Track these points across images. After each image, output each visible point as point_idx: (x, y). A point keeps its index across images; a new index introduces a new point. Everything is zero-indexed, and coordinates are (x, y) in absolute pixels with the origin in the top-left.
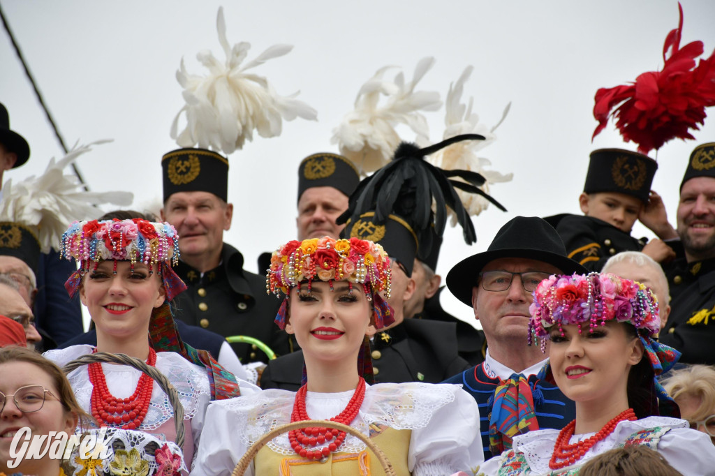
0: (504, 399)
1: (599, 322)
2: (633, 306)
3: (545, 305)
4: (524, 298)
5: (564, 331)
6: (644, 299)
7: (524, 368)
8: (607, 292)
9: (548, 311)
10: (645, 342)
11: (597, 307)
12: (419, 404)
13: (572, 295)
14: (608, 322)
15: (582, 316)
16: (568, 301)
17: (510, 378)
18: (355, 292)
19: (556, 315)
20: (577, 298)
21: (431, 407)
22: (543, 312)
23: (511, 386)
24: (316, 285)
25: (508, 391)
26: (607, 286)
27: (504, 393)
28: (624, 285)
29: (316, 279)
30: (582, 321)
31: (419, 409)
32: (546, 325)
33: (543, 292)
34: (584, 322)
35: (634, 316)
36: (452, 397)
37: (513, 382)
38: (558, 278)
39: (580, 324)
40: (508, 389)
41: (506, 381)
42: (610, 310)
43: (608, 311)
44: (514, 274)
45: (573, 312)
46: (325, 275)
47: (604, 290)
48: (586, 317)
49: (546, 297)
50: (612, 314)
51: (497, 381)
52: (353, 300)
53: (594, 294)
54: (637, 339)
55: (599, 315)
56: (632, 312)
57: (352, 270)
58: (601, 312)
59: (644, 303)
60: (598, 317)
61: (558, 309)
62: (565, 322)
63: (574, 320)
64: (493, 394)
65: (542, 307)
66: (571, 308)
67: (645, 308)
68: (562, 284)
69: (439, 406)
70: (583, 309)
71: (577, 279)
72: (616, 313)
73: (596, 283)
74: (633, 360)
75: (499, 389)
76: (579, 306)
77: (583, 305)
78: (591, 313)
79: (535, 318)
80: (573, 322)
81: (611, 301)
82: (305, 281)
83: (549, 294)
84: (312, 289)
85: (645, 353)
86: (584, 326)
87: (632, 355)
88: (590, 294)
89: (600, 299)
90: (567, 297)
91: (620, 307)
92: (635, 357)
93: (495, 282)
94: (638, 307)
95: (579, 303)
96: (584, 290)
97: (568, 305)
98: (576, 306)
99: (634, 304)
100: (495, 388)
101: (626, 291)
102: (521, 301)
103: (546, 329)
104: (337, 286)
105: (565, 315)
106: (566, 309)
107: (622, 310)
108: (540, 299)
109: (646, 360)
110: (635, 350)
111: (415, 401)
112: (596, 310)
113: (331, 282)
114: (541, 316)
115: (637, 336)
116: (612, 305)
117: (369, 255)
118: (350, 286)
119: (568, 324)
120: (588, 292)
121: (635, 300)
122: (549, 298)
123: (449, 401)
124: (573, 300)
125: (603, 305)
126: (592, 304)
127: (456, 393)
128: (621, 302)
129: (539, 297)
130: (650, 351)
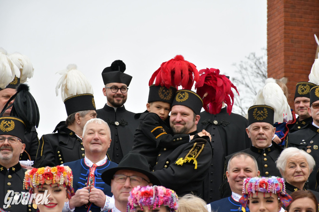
4: (130, 186)
6: (174, 197)
8: (161, 194)
11: (157, 200)
13: (147, 195)
15: (150, 203)
18: (60, 187)
19: (140, 202)
20: (149, 195)
22: (135, 200)
24: (44, 186)
26: (161, 192)
28: (167, 191)
29: (45, 184)
30: (150, 205)
33: (135, 192)
35: (170, 204)
38: (141, 187)
42: (162, 201)
44: (127, 177)
45: (147, 201)
46: (48, 182)
47: (159, 193)
48: (152, 203)
50: (162, 203)
52: (60, 190)
53: (155, 195)
56: (170, 202)
57: (59, 179)
58: (158, 202)
60: (156, 204)
61: (141, 200)
65: (134, 198)
68: (143, 190)
70: (151, 200)
72: (164, 202)
73: (157, 190)
78: (154, 202)
79: (130, 202)
80: (147, 205)
82: (40, 185)
84: (43, 188)
86: (151, 207)
89: (158, 197)
93: (119, 179)
94: (172, 200)
95: (150, 198)
97: (145, 199)
98: (148, 199)
99: (170, 199)
101: (167, 194)
102: (129, 188)
103: (135, 207)
104: (53, 186)
107: (166, 201)
113: (51, 185)
114: (133, 202)
116: (162, 199)
117: (65, 172)
118: (58, 185)
119: (145, 206)
120: (153, 194)
121: (171, 197)
122: (138, 195)
124: (147, 197)
126: (155, 198)
128: (166, 198)
129: (133, 194)
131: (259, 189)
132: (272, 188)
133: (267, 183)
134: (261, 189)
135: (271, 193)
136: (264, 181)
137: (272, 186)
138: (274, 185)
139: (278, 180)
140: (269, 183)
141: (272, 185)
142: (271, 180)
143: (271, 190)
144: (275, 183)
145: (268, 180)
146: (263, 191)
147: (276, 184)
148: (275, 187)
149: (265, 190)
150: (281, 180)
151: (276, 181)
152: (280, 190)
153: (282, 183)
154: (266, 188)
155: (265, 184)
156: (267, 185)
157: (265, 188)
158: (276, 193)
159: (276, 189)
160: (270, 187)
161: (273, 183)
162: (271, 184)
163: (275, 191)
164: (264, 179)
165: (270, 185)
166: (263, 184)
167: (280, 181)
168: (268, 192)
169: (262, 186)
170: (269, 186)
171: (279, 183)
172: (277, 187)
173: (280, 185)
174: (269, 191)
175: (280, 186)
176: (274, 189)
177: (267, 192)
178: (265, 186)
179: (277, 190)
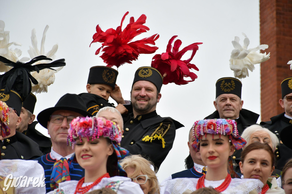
0: (57, 168)
1: (96, 137)
2: (110, 131)
3: (74, 129)
4: (67, 127)
5: (82, 140)
6: (115, 128)
7: (66, 155)
8: (100, 125)
9: (75, 132)
10: (114, 146)
11: (96, 131)
12: (19, 168)
13: (86, 125)
14: (100, 137)
15: (89, 134)
16: (84, 127)
17: (61, 159)
19: (79, 133)
20: (87, 126)
21: (24, 170)
22: (74, 132)
23: (60, 163)
25: (59, 165)
26: (100, 122)
27: (57, 165)
28: (107, 122)
30: (89, 136)
31: (20, 170)
32: (74, 137)
33: (74, 124)
34: (90, 137)
35: (110, 135)
36: (33, 166)
37: (61, 161)
38: (80, 118)
39: (88, 137)
40: (59, 164)
41: (59, 160)
42: (101, 132)
43: (100, 133)
44: (64, 117)
45: (86, 132)
47: (99, 124)
48: (91, 134)
49: (75, 126)
50: (102, 134)
51: (55, 161)
53: (95, 125)
54: (111, 145)
55: (96, 134)
56: (110, 133)
58: (97, 133)
59: (115, 130)
60: (96, 135)
61: (80, 131)
62: (82, 136)
63: (86, 135)
64: (53, 166)
65: (73, 130)
66: (85, 130)
67: (115, 132)
68: (82, 120)
69: (27, 170)
70: (90, 131)
71: (88, 119)
72: (103, 133)
73: (96, 120)
74: (109, 153)
75: (55, 164)
76: (88, 130)
77: (90, 129)
78: (93, 133)
79: (70, 134)
80: (86, 136)
81: (101, 129)
83: (76, 125)
85: (114, 151)
86: (90, 138)
87: (109, 151)
88: (93, 125)
89: (97, 127)
90: (83, 126)
91: (105, 131)
92: (110, 152)
93: (56, 120)
94: (112, 131)
95: (88, 129)
96: (90, 124)
97: (84, 129)
98: (87, 130)
99: (111, 130)
100: (54, 163)
101: (107, 124)
103: (74, 139)
105: (82, 133)
106: (83, 131)
107: (106, 132)
108: (72, 127)
109: (114, 154)
110: (110, 149)
111: (18, 167)
112: (95, 132)
114: (73, 134)
115: (111, 143)
116: (102, 130)
117: (0, 107)
119: (84, 137)
120: (92, 124)
121: (111, 128)
122: (76, 126)
123: (32, 167)
124: (86, 127)
125: (98, 130)
126: (94, 129)
127: (35, 164)
128: (105, 129)
129: (72, 126)
130: (116, 150)
131: (207, 131)
132: (220, 129)
133: (215, 124)
134: (209, 130)
135: (219, 134)
136: (212, 122)
137: (221, 128)
138: (223, 126)
139: (227, 121)
140: (217, 124)
141: (221, 126)
142: (219, 121)
143: (219, 131)
144: (224, 124)
145: (216, 121)
146: (211, 133)
147: (226, 126)
148: (224, 128)
149: (213, 131)
150: (231, 121)
151: (225, 122)
152: (230, 132)
153: (233, 125)
154: (214, 129)
155: (213, 125)
156: (215, 125)
157: (212, 129)
158: (224, 134)
159: (224, 130)
160: (219, 128)
161: (222, 124)
162: (219, 125)
163: (224, 132)
164: (212, 120)
165: (219, 127)
166: (211, 125)
167: (229, 123)
168: (217, 134)
169: (210, 127)
170: (217, 127)
171: (228, 125)
172: (226, 128)
173: (230, 126)
174: (218, 132)
175: (230, 128)
176: (223, 130)
177: (215, 134)
178: (213, 127)
179: (226, 131)
